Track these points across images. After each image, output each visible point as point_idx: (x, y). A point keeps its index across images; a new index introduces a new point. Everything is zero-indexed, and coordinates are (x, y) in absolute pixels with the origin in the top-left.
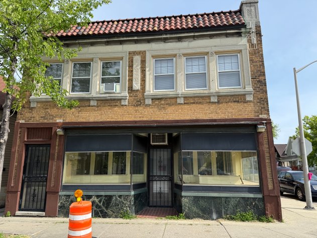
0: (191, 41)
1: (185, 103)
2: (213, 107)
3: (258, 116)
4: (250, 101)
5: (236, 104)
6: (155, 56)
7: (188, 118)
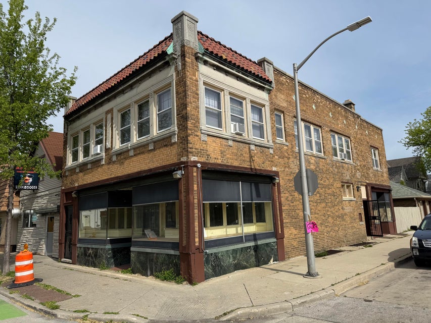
0: (139, 86)
1: (134, 155)
2: (151, 155)
3: (180, 160)
4: (175, 143)
5: (165, 148)
6: (120, 110)
7: (136, 170)
